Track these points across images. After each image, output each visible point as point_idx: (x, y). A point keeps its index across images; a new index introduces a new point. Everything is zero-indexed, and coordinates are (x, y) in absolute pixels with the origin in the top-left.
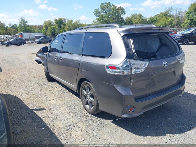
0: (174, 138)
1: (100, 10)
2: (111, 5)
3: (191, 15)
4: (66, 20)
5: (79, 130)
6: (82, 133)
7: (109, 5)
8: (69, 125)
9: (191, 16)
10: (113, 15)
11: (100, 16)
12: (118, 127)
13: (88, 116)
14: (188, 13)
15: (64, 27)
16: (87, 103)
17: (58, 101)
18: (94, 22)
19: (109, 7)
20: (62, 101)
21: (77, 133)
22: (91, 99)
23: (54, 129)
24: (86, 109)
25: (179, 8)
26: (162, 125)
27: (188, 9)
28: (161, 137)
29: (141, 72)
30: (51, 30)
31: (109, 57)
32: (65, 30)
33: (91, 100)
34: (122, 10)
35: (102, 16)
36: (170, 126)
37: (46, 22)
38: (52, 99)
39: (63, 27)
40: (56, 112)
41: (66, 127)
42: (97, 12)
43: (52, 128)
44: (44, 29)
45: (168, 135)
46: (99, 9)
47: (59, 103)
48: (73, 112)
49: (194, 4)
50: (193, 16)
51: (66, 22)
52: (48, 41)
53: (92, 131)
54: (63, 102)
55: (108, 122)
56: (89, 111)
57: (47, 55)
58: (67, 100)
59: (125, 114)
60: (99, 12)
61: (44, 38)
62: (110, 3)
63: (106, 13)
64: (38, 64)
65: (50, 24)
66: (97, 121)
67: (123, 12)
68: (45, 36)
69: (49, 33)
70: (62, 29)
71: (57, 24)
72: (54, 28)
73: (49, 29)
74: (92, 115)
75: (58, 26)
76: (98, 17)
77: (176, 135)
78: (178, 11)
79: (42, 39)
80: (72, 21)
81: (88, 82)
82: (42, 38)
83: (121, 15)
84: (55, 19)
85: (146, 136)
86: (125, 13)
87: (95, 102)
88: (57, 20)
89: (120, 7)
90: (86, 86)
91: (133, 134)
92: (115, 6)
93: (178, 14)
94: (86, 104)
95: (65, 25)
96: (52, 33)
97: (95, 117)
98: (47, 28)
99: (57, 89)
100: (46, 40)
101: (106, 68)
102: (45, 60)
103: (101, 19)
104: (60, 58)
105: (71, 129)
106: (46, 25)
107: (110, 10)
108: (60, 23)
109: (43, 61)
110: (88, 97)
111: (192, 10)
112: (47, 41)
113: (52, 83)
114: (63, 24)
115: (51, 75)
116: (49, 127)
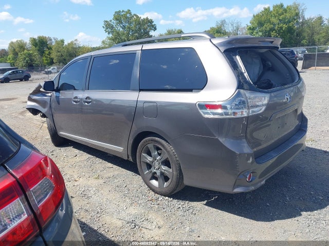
0: (316, 217)
1: (114, 23)
2: (133, 14)
3: (255, 31)
4: (53, 40)
5: (154, 227)
6: (162, 231)
7: (128, 15)
8: (132, 221)
9: (254, 33)
10: (136, 32)
11: (115, 33)
12: (220, 211)
13: (160, 199)
14: (250, 29)
15: (50, 53)
16: (154, 177)
17: (90, 178)
18: (103, 42)
19: (129, 18)
20: (98, 178)
21: (151, 231)
22: (164, 168)
23: (107, 231)
24: (151, 188)
25: (236, 21)
26: (288, 198)
27: (250, 23)
28: (296, 219)
29: (261, 111)
30: (25, 58)
31: (202, 89)
32: (51, 57)
33: (164, 170)
34: (150, 23)
35: (118, 33)
36: (301, 199)
37: (12, 43)
38: (76, 177)
39: (47, 52)
40: (95, 199)
41: (128, 225)
42: (108, 26)
43: (102, 229)
44: (11, 56)
45: (304, 213)
46: (111, 21)
47: (93, 182)
48: (127, 195)
49: (257, 16)
50: (257, 33)
51: (53, 44)
52: (23, 77)
53: (180, 225)
54: (101, 181)
55: (199, 205)
56: (158, 190)
57: (51, 97)
58: (106, 176)
59: (238, 186)
60: (112, 27)
61: (13, 72)
62: (129, 11)
63: (124, 27)
64: (33, 114)
65: (22, 46)
66: (180, 206)
67: (153, 26)
68: (13, 69)
69: (20, 64)
70: (46, 55)
71: (36, 47)
72: (30, 55)
73: (21, 56)
74: (167, 198)
75: (39, 50)
76: (111, 35)
77: (316, 211)
78: (235, 25)
79: (10, 74)
80: (62, 41)
81: (157, 139)
82: (10, 72)
83: (149, 31)
84: (31, 38)
85: (273, 220)
86: (155, 29)
87: (174, 173)
88: (34, 39)
89: (147, 18)
90: (150, 146)
91: (251, 220)
92: (137, 17)
93: (235, 30)
94: (151, 179)
95: (50, 48)
96: (27, 62)
97: (173, 199)
98: (16, 54)
99: (78, 159)
100: (18, 76)
101: (198, 108)
102: (48, 105)
103: (116, 38)
104: (86, 99)
105: (137, 227)
106: (14, 50)
107: (130, 23)
108: (41, 44)
109: (44, 108)
110: (156, 164)
111: (256, 25)
112: (20, 77)
113: (63, 148)
114: (48, 48)
115: (63, 133)
116: (96, 229)
